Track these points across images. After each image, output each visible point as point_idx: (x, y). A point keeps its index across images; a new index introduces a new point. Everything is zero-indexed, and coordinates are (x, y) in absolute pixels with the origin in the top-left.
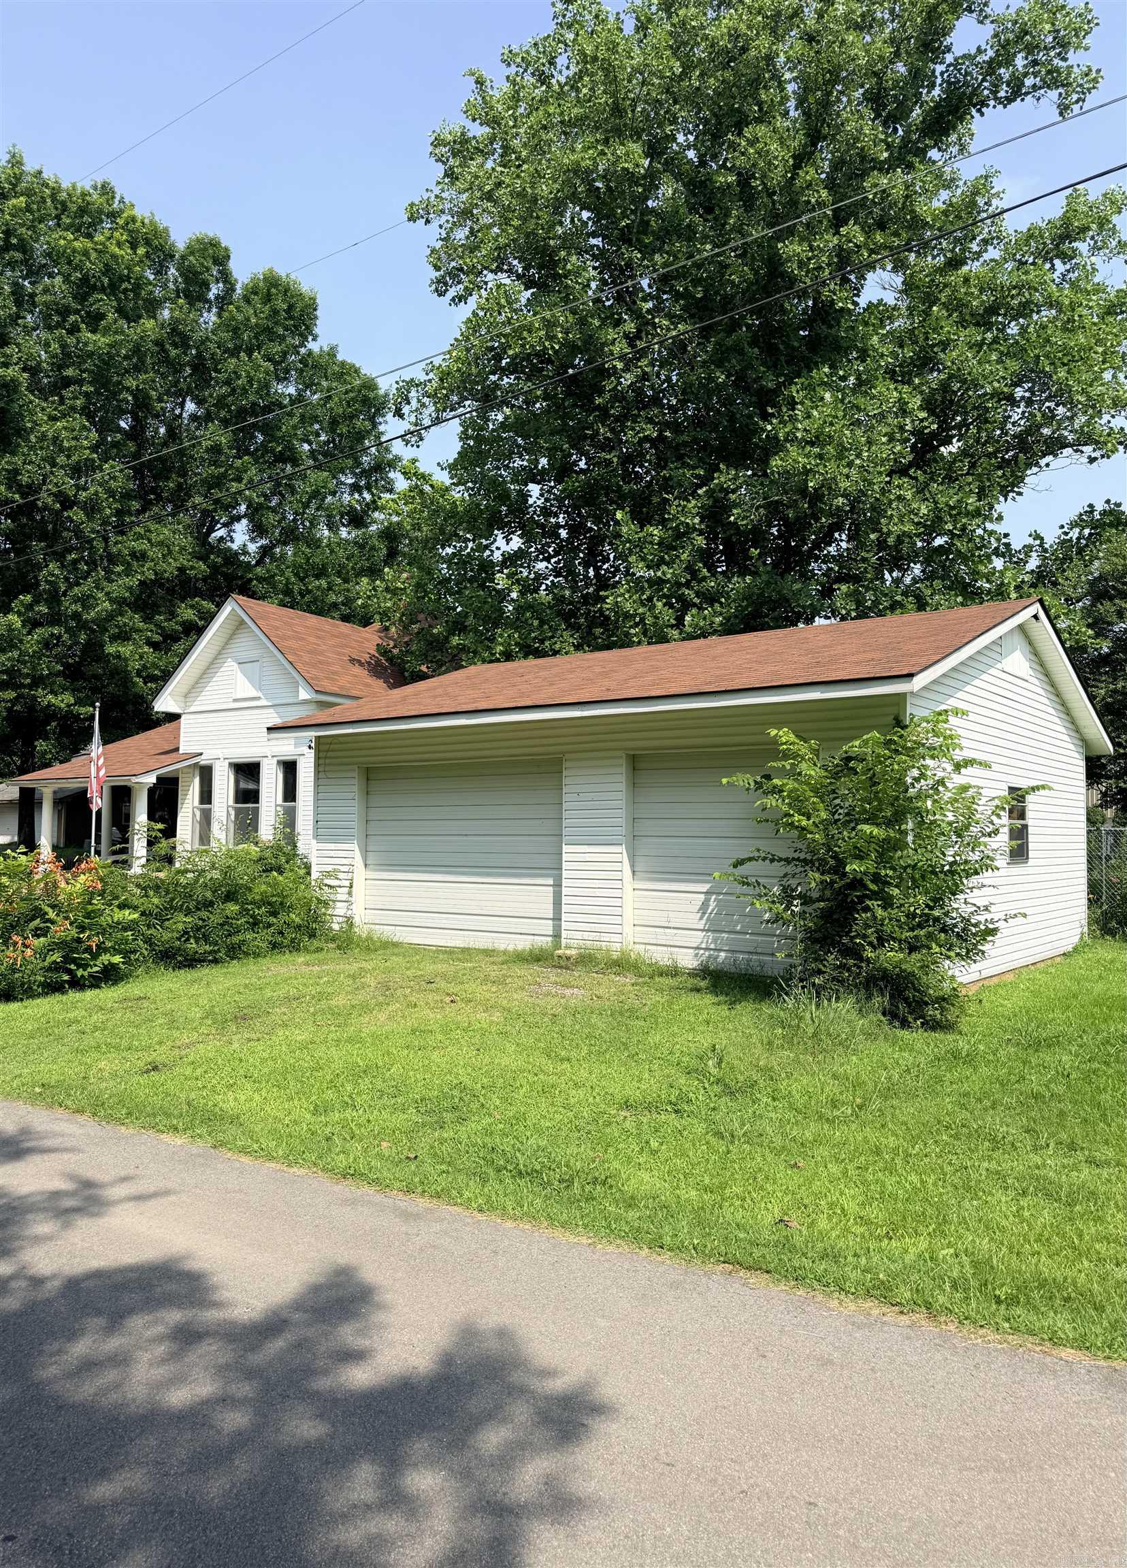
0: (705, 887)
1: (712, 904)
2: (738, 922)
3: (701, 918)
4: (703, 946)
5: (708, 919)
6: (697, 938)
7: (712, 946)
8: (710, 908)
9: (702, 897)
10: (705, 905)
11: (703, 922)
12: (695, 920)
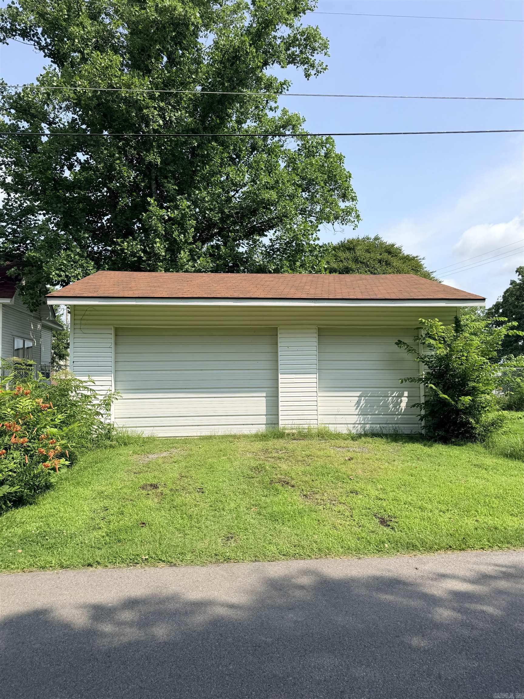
0: (358, 394)
1: (362, 402)
2: (376, 410)
3: (356, 409)
4: (358, 422)
5: (360, 410)
6: (354, 419)
7: (363, 422)
8: (361, 404)
9: (357, 398)
10: (358, 402)
11: (358, 410)
12: (353, 410)
